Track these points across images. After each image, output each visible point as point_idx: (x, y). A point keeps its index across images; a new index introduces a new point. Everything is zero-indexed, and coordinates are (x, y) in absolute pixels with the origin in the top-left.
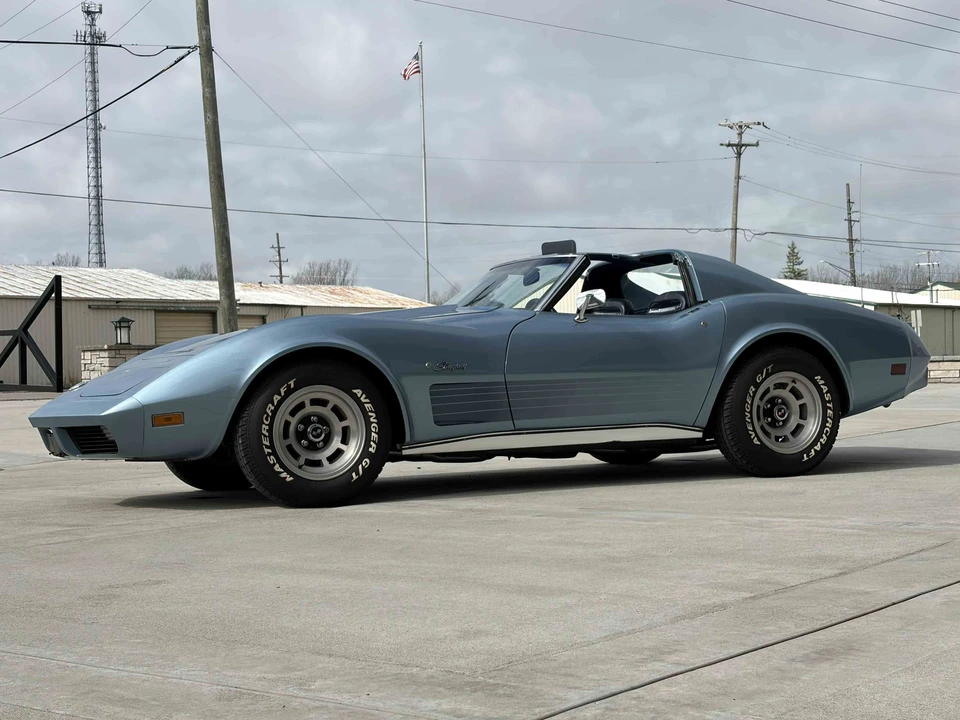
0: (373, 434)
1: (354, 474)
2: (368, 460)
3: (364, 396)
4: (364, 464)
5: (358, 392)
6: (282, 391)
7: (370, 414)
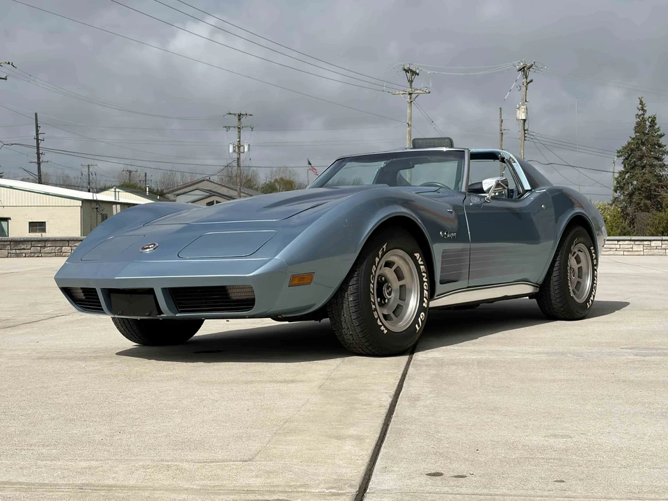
0: (425, 291)
1: (417, 326)
2: (423, 313)
3: (420, 259)
4: (421, 317)
5: (417, 255)
6: (380, 253)
7: (423, 274)
